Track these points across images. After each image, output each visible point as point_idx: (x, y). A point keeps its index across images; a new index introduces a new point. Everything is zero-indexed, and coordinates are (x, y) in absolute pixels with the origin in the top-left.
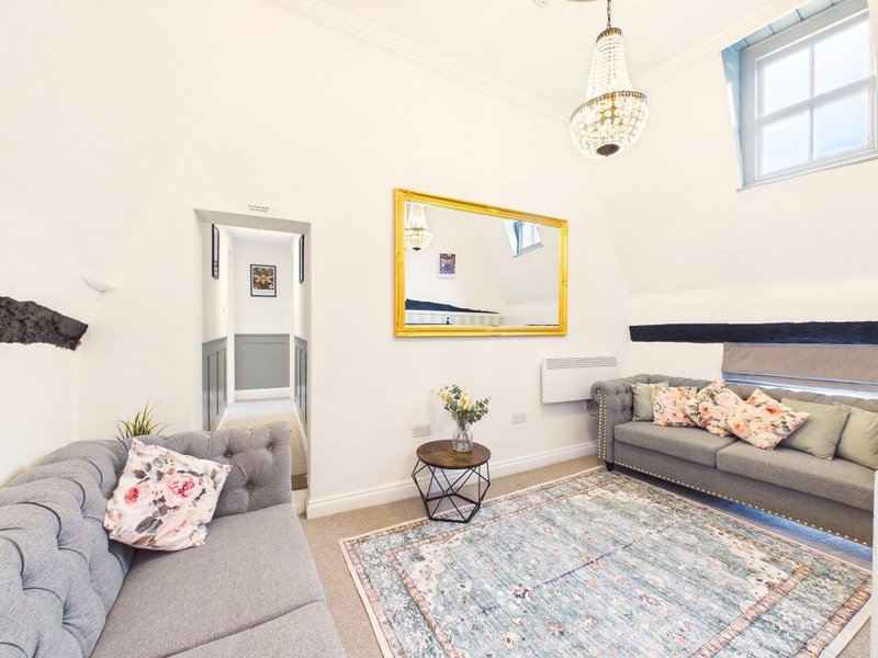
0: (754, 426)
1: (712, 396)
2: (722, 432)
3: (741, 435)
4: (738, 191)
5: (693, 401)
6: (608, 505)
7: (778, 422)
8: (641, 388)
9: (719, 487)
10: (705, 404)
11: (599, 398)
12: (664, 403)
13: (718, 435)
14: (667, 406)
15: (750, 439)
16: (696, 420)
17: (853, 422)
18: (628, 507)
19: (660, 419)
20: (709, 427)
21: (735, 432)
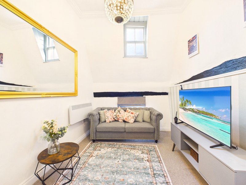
0: (129, 118)
1: (119, 111)
2: (122, 121)
3: (127, 121)
4: (123, 57)
5: (115, 114)
6: (102, 157)
7: (134, 116)
8: (101, 112)
9: (125, 136)
10: (118, 114)
11: (91, 118)
12: (108, 116)
13: (121, 122)
14: (109, 116)
15: (129, 122)
16: (116, 119)
17: (145, 113)
18: (107, 154)
19: (108, 121)
20: (119, 120)
21: (126, 120)
